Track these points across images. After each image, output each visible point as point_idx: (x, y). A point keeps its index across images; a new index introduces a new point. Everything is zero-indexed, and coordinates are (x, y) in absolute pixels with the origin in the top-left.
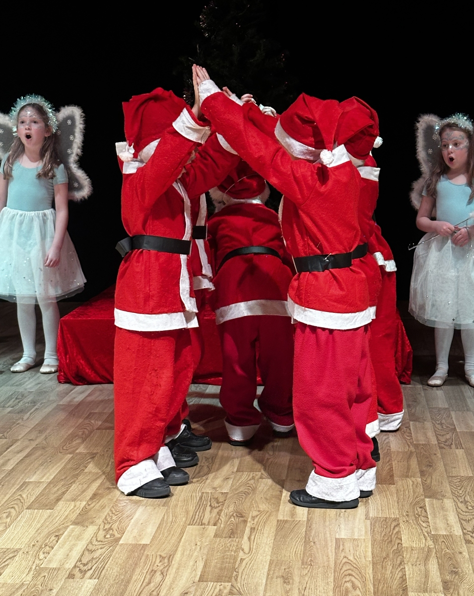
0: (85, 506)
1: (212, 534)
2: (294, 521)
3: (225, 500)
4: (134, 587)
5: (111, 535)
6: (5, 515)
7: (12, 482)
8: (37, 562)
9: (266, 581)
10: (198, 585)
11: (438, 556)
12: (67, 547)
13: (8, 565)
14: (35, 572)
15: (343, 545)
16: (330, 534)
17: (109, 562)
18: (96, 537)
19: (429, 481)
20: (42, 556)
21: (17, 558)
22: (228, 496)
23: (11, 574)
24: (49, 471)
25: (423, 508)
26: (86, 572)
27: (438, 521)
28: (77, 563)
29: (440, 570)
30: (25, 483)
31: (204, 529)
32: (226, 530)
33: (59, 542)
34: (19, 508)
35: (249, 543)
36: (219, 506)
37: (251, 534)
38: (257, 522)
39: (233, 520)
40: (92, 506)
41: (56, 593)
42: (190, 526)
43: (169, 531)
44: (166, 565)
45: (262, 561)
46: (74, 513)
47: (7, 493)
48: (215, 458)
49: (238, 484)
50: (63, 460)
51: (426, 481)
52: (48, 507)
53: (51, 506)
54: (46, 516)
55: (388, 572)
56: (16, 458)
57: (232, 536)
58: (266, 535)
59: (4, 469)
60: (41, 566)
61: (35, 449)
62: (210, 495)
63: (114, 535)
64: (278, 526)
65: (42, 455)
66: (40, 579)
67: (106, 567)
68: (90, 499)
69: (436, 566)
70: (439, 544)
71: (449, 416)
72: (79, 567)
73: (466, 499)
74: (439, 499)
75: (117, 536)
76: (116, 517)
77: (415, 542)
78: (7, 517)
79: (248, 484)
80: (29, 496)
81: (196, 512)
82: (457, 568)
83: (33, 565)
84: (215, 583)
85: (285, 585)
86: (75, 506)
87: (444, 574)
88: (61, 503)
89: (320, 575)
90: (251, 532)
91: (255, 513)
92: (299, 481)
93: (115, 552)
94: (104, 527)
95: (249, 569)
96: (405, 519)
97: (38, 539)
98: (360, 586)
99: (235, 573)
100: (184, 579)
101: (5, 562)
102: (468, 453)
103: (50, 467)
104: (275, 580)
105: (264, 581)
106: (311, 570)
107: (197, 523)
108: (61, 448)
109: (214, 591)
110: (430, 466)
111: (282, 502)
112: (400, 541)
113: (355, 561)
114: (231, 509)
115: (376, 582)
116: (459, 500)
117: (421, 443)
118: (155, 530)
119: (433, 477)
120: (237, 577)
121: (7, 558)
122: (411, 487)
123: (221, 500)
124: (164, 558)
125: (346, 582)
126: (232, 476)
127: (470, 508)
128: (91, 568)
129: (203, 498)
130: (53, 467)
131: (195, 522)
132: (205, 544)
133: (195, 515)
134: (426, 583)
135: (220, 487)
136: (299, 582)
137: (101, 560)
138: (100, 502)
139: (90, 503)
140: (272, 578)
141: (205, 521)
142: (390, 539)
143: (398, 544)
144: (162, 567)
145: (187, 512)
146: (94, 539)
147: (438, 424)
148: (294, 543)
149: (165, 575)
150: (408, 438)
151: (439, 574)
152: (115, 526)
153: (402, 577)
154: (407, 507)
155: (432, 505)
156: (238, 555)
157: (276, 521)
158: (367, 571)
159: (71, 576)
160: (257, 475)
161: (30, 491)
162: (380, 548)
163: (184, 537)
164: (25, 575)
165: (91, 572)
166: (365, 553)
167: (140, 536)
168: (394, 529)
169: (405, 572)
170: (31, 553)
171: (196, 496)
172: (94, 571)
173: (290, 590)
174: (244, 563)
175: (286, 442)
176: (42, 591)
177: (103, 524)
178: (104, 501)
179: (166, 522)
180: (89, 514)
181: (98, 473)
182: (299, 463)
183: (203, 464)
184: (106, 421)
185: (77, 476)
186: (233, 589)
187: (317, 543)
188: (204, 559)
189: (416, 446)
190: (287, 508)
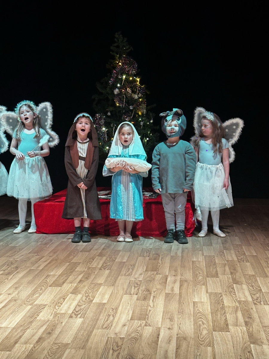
0: (76, 286)
1: (136, 299)
2: (173, 293)
3: (141, 284)
4: (100, 322)
5: (89, 299)
6: (39, 289)
7: (42, 275)
8: (55, 310)
9: (162, 320)
10: (130, 322)
11: (241, 310)
12: (68, 304)
13: (41, 311)
14: (54, 315)
15: (197, 304)
16: (190, 299)
17: (88, 310)
18: (82, 299)
19: (234, 277)
20: (57, 308)
21: (46, 309)
22: (142, 282)
23: (43, 315)
24: (59, 270)
25: (233, 288)
26: (77, 315)
27: (240, 294)
28: (73, 311)
29: (243, 316)
30: (48, 275)
31: (131, 296)
32: (142, 297)
33: (65, 301)
34: (46, 286)
35: (153, 303)
36: (138, 286)
37: (153, 299)
38: (156, 294)
39: (145, 292)
40: (79, 285)
41: (64, 324)
42: (125, 295)
43: (116, 297)
44: (115, 312)
45: (159, 311)
46: (71, 289)
47: (40, 280)
48: (135, 265)
49: (146, 277)
50: (65, 265)
52: (59, 286)
53: (60, 285)
54: (58, 290)
55: (219, 317)
56: (43, 264)
57: (145, 300)
58: (160, 300)
59: (38, 269)
60: (57, 312)
61: (52, 260)
62: (133, 281)
63: (90, 299)
64: (166, 295)
65: (56, 263)
66: (57, 318)
67: (87, 313)
68: (78, 282)
69: (241, 315)
70: (242, 305)
71: (242, 248)
72: (74, 313)
73: (253, 284)
74: (240, 285)
75: (92, 299)
76: (91, 290)
77: (230, 304)
79: (151, 277)
80: (50, 281)
81: (128, 289)
82: (251, 316)
83: (53, 311)
84: (138, 321)
85: (171, 322)
86: (71, 286)
87: (245, 318)
88: (65, 284)
89: (187, 318)
90: (153, 298)
91: (155, 290)
92: (174, 276)
93: (91, 306)
94: (85, 295)
95: (154, 314)
96: (224, 293)
97: (55, 300)
98: (206, 323)
99: (147, 316)
100: (124, 319)
101: (40, 310)
102: (252, 264)
103: (60, 268)
104: (166, 319)
105: (161, 320)
106: (182, 316)
107: (128, 294)
108: (64, 260)
109: (138, 324)
110: (235, 270)
111: (167, 285)
112: (223, 303)
113: (203, 312)
114: (144, 287)
115: (214, 321)
116: (249, 285)
117: (230, 260)
118: (109, 297)
119: (237, 275)
120: (148, 318)
121: (41, 308)
122: (227, 279)
123: (139, 283)
124: (114, 309)
125: (199, 321)
126: (144, 273)
127: (255, 289)
128: (80, 313)
129: (130, 283)
130: (61, 268)
132: (133, 303)
134: (237, 322)
135: (138, 278)
136: (177, 321)
137: (84, 310)
138: (83, 284)
140: (164, 319)
141: (132, 293)
142: (218, 302)
143: (222, 304)
144: (113, 313)
145: (123, 289)
146: (81, 300)
147: (237, 251)
148: (174, 303)
149: (114, 317)
150: (224, 257)
151: (242, 318)
152: (90, 295)
153: (225, 319)
154: (225, 288)
155: (237, 287)
156: (148, 308)
157: (165, 293)
158: (209, 316)
159: (71, 317)
160: (155, 273)
161: (50, 278)
162: (214, 306)
163: (122, 300)
164: (49, 316)
165: (80, 315)
166: (207, 307)
167: (102, 299)
168: (220, 298)
169: (227, 317)
170: (52, 306)
171: (127, 282)
172: (82, 315)
173: (173, 324)
174: (151, 312)
175: (167, 258)
176: (58, 323)
177: (85, 293)
178: (85, 283)
179: (114, 293)
180: (78, 289)
181: (81, 271)
182: (174, 268)
183: (129, 268)
184: (84, 248)
185: (72, 272)
186: (147, 324)
187: (185, 303)
188: (132, 310)
189: (228, 261)
190: (169, 288)
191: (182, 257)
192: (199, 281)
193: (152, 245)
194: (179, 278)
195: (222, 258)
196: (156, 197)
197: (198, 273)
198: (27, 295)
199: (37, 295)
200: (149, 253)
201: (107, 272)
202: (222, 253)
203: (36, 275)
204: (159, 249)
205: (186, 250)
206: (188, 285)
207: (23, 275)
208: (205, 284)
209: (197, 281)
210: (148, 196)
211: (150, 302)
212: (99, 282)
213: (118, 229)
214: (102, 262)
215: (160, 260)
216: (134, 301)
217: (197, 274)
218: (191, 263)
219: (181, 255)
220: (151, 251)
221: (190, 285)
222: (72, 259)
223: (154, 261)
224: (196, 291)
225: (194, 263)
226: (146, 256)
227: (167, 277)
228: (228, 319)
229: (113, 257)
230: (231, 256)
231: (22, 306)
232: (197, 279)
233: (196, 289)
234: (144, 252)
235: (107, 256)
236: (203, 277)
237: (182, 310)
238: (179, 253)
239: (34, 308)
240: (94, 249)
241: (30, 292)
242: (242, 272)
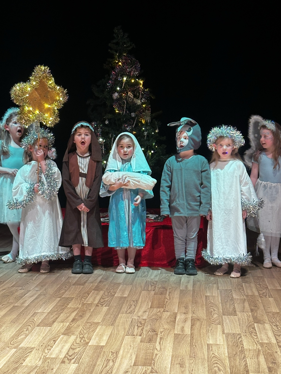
0: (69, 325)
1: (139, 341)
2: (183, 334)
3: (145, 323)
4: (98, 368)
5: (84, 341)
6: (25, 330)
7: (28, 312)
8: (44, 354)
9: (171, 365)
10: (133, 368)
11: (264, 354)
12: (60, 346)
13: (28, 356)
14: (43, 360)
15: (211, 347)
16: (204, 341)
17: (84, 355)
18: (76, 341)
19: (255, 314)
20: (46, 351)
21: (33, 352)
22: (147, 321)
23: (30, 361)
24: (48, 306)
25: (254, 328)
26: (71, 360)
27: (262, 336)
28: (66, 355)
29: (266, 361)
30: (35, 313)
31: (134, 338)
32: (147, 338)
33: (55, 344)
34: (33, 325)
35: (160, 345)
36: (142, 326)
38: (163, 334)
39: (150, 333)
40: (72, 325)
41: (55, 371)
42: (127, 336)
43: (116, 339)
44: (115, 357)
45: (167, 355)
46: (63, 329)
47: (26, 318)
48: (138, 301)
49: (151, 315)
50: (55, 301)
51: (254, 314)
52: (48, 326)
53: (50, 325)
54: (47, 330)
55: (237, 362)
56: (30, 300)
57: (150, 342)
58: (168, 341)
59: (23, 305)
60: (47, 357)
61: (40, 295)
62: (137, 319)
63: (86, 341)
64: (175, 337)
65: (44, 298)
66: (46, 363)
67: (82, 357)
68: (71, 321)
69: (263, 359)
70: (264, 348)
71: (264, 281)
72: (67, 357)
73: (277, 323)
74: (262, 324)
75: (87, 341)
76: (86, 331)
77: (251, 347)
78: (27, 330)
79: (157, 314)
80: (38, 319)
82: (275, 361)
83: (42, 356)
84: (143, 367)
85: (181, 368)
86: (63, 325)
87: (268, 363)
88: (55, 323)
89: (200, 363)
90: (160, 340)
91: (162, 330)
92: (185, 313)
93: (86, 349)
94: (80, 336)
95: (161, 360)
96: (244, 334)
97: (44, 342)
98: (222, 369)
99: (153, 361)
100: (126, 364)
101: (26, 354)
102: (276, 300)
103: (49, 304)
104: (175, 365)
105: (169, 366)
106: (195, 360)
107: (131, 335)
108: (54, 295)
109: (142, 371)
110: (256, 306)
111: (176, 324)
112: (242, 346)
113: (218, 356)
114: (149, 327)
115: (231, 367)
116: (273, 325)
117: (249, 294)
118: (107, 338)
119: (258, 312)
120: (155, 364)
121: (28, 352)
122: (246, 317)
123: (143, 323)
124: (113, 353)
125: (214, 367)
126: (148, 310)
127: (279, 329)
128: (74, 358)
129: (133, 322)
131: (129, 334)
132: (136, 346)
133: (129, 330)
134: (259, 368)
135: (142, 316)
136: (189, 367)
137: (79, 353)
138: (77, 323)
139: (71, 324)
140: (174, 364)
141: (135, 333)
142: (237, 345)
143: (242, 347)
144: (113, 358)
145: (125, 329)
146: (75, 343)
147: (258, 285)
148: (184, 346)
149: (115, 362)
150: (242, 292)
151: (265, 363)
152: (86, 336)
153: (245, 365)
154: (245, 328)
155: (258, 327)
156: (154, 352)
157: (174, 334)
158: (226, 361)
159: (63, 362)
160: (161, 310)
161: (38, 317)
162: (232, 349)
163: (124, 342)
164: (38, 361)
165: (74, 360)
166: (224, 351)
167: (100, 341)
168: (239, 339)
169: (247, 362)
170: (41, 349)
171: (129, 321)
172: (76, 360)
173: (184, 371)
174: (158, 356)
175: (176, 293)
176: (48, 370)
177: (79, 334)
178: (79, 323)
179: (114, 334)
180: (71, 329)
181: (75, 308)
182: (184, 304)
183: (131, 304)
184: (77, 281)
185: (64, 309)
186: (153, 370)
187: (197, 346)
188: (136, 354)
189: (247, 296)
190: (179, 328)
191: (194, 291)
192: (214, 319)
193: (158, 277)
194: (190, 316)
195: (241, 292)
196: (162, 220)
197: (212, 310)
198: (11, 336)
199: (22, 337)
200: (154, 286)
201: (105, 309)
202: (240, 287)
203: (21, 313)
204: (166, 282)
205: (198, 283)
206: (201, 324)
207: (5, 312)
208: (221, 323)
209: (211, 319)
210: (153, 218)
211: (156, 345)
212: (96, 321)
213: (118, 258)
214: (98, 298)
215: (167, 295)
216: (137, 344)
217: (211, 312)
218: (204, 299)
219: (192, 289)
220: (156, 284)
221: (203, 324)
222: (64, 293)
223: (160, 296)
224: (211, 331)
225: (208, 298)
226: (151, 290)
227: (176, 315)
228: (248, 364)
229: (112, 291)
230: (251, 290)
231: (5, 349)
232: (211, 317)
233: (210, 329)
234: (148, 286)
235: (105, 290)
236: (218, 315)
237: (193, 355)
238: (190, 287)
239: (19, 351)
240: (89, 281)
241: (14, 332)
242: (265, 309)
